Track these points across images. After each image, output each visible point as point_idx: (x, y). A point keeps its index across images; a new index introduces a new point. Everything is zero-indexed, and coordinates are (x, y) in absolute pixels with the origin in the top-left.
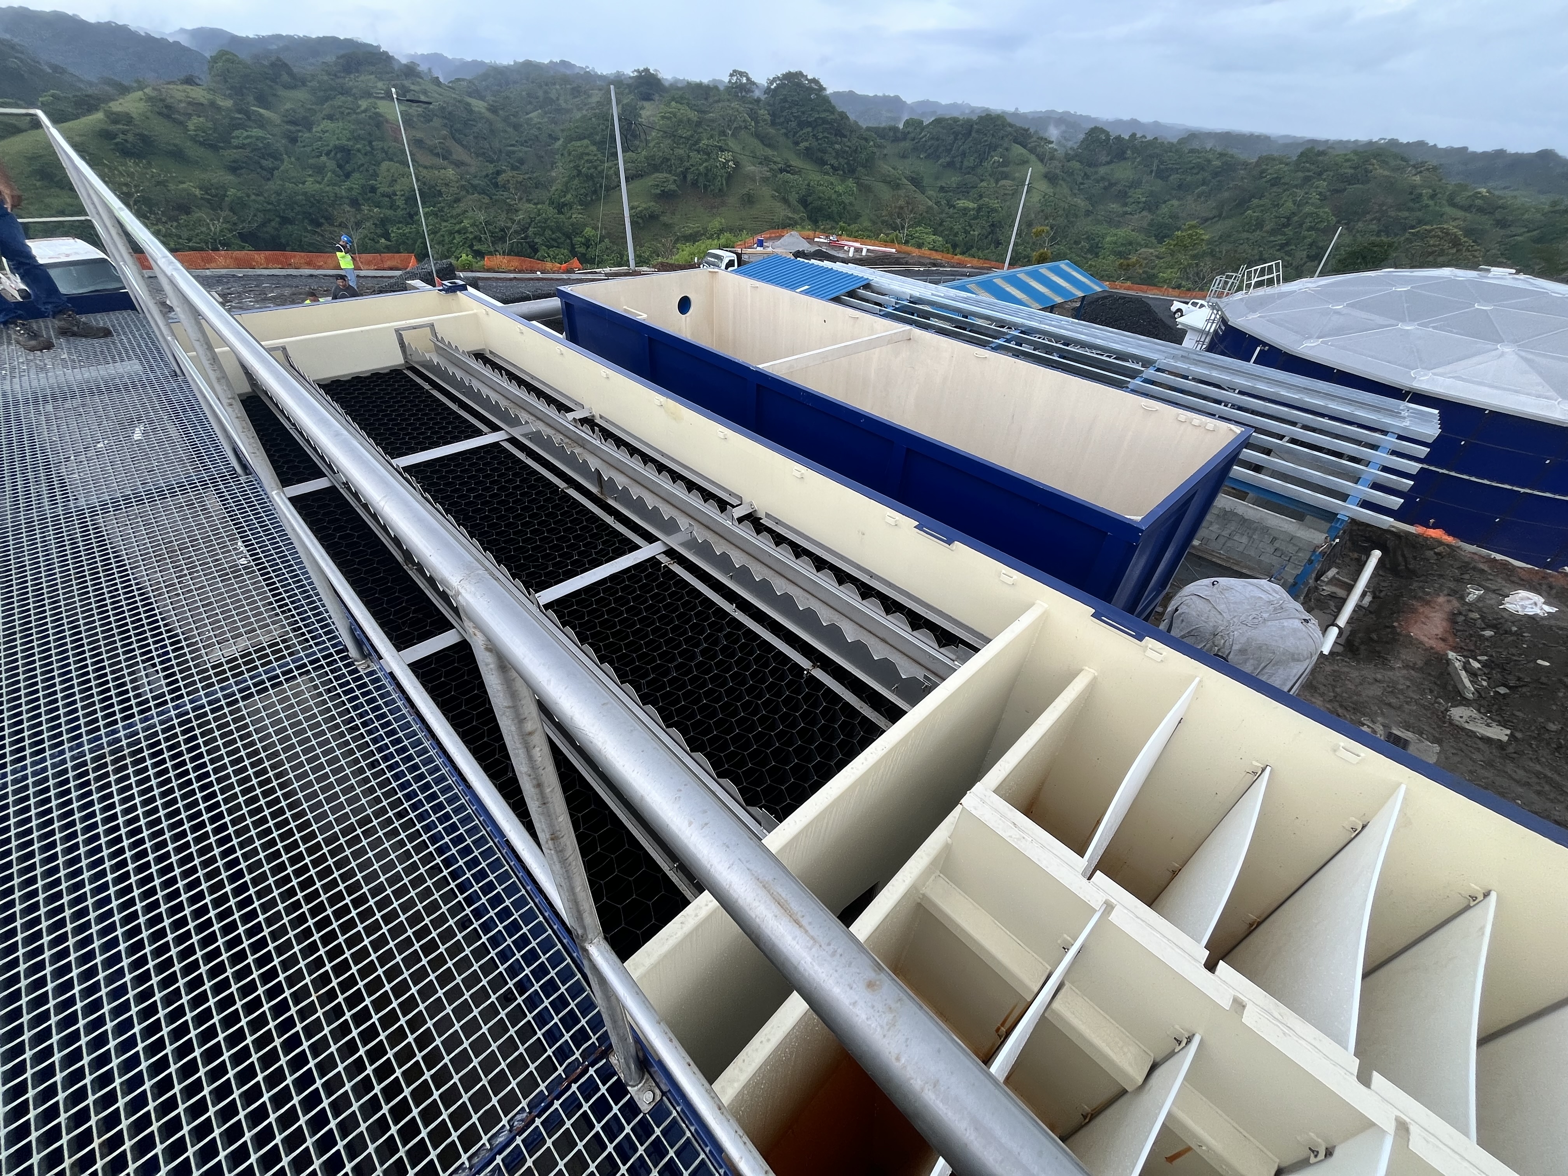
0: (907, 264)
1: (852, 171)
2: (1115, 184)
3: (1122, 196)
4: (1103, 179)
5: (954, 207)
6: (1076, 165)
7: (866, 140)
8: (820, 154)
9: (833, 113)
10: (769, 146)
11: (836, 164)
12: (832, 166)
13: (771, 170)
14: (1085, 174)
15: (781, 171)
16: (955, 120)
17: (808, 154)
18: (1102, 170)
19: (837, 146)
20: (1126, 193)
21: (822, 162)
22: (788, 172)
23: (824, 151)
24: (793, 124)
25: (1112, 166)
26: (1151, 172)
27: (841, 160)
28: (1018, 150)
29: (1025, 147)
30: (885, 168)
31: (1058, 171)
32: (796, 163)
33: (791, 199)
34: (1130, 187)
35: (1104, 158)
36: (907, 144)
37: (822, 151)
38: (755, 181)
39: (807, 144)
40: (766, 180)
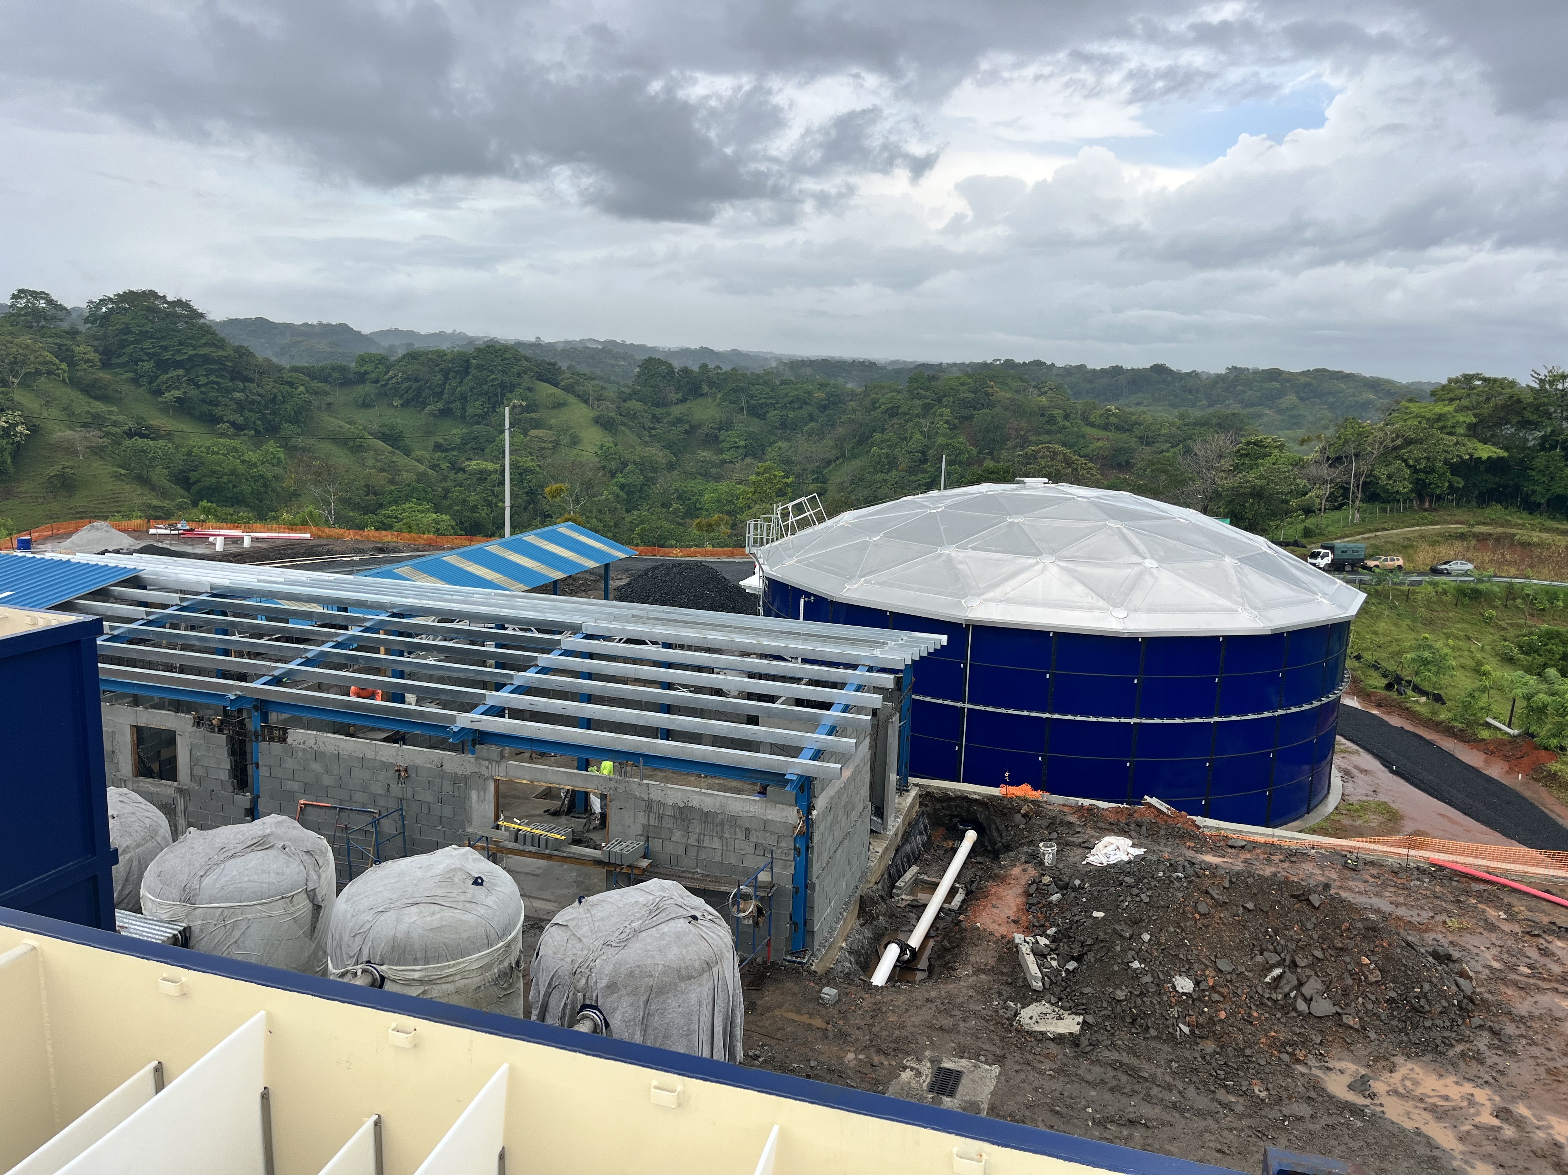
0: (329, 552)
1: (272, 430)
2: (699, 426)
3: (712, 440)
4: (679, 421)
5: (463, 470)
6: (635, 405)
7: (291, 384)
8: (205, 408)
9: (222, 347)
10: (103, 398)
11: (240, 420)
12: (233, 424)
13: (107, 434)
14: (654, 416)
15: (130, 434)
16: (441, 354)
17: (182, 407)
18: (677, 411)
19: (237, 395)
20: (716, 436)
21: (211, 420)
22: (142, 436)
23: (214, 403)
24: (147, 366)
25: (688, 404)
26: (742, 409)
27: (248, 414)
28: (546, 390)
29: (556, 385)
30: (334, 422)
31: (612, 414)
32: (160, 421)
33: (155, 479)
34: (720, 430)
35: (674, 396)
36: (368, 388)
37: (210, 403)
38: (75, 453)
39: (177, 393)
40: (97, 451)
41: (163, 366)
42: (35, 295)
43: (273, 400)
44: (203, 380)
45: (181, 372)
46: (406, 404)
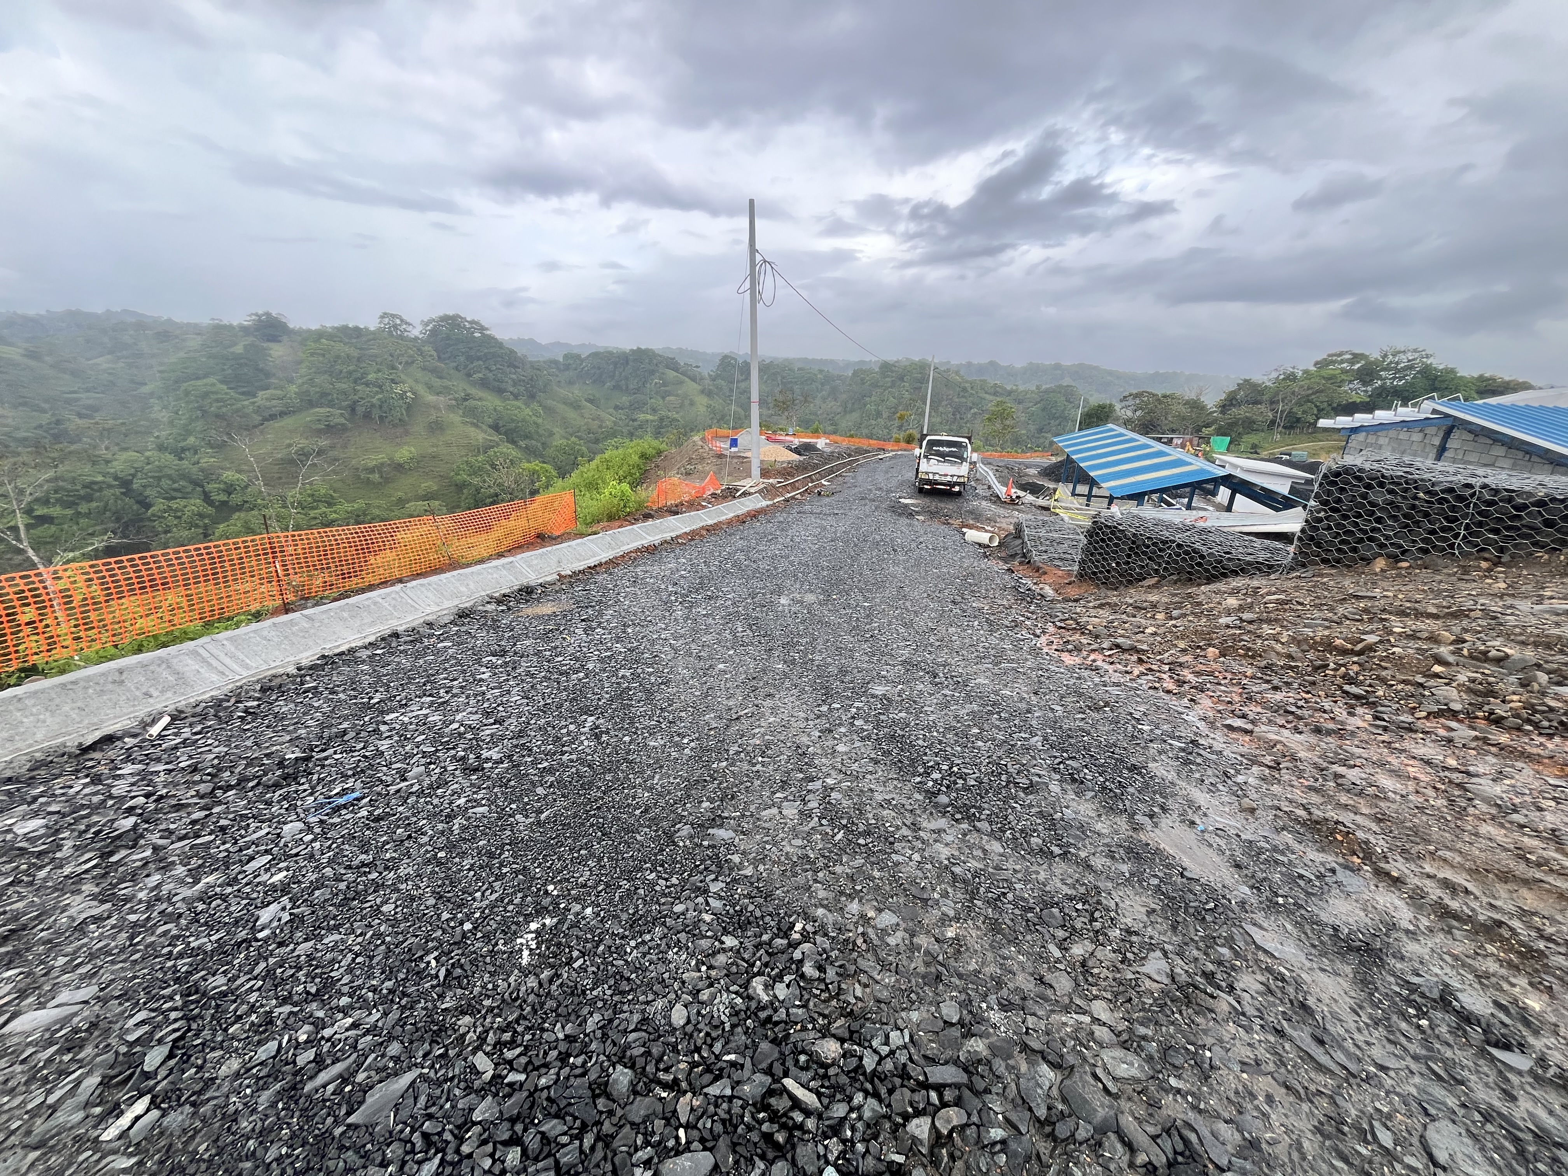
1: (532, 396)
7: (540, 370)
8: (496, 384)
10: (442, 378)
11: (515, 391)
12: (512, 393)
13: (453, 398)
15: (465, 399)
16: (611, 353)
17: (484, 384)
19: (514, 376)
21: (500, 390)
23: (500, 381)
24: (462, 359)
27: (519, 387)
28: (671, 374)
29: (676, 371)
30: (562, 392)
31: (709, 388)
32: (475, 391)
35: (740, 377)
36: (571, 373)
37: (498, 381)
38: (439, 409)
39: (480, 375)
40: (450, 408)
41: (470, 359)
42: (393, 316)
43: (531, 380)
44: (494, 368)
45: (481, 363)
46: (594, 382)
